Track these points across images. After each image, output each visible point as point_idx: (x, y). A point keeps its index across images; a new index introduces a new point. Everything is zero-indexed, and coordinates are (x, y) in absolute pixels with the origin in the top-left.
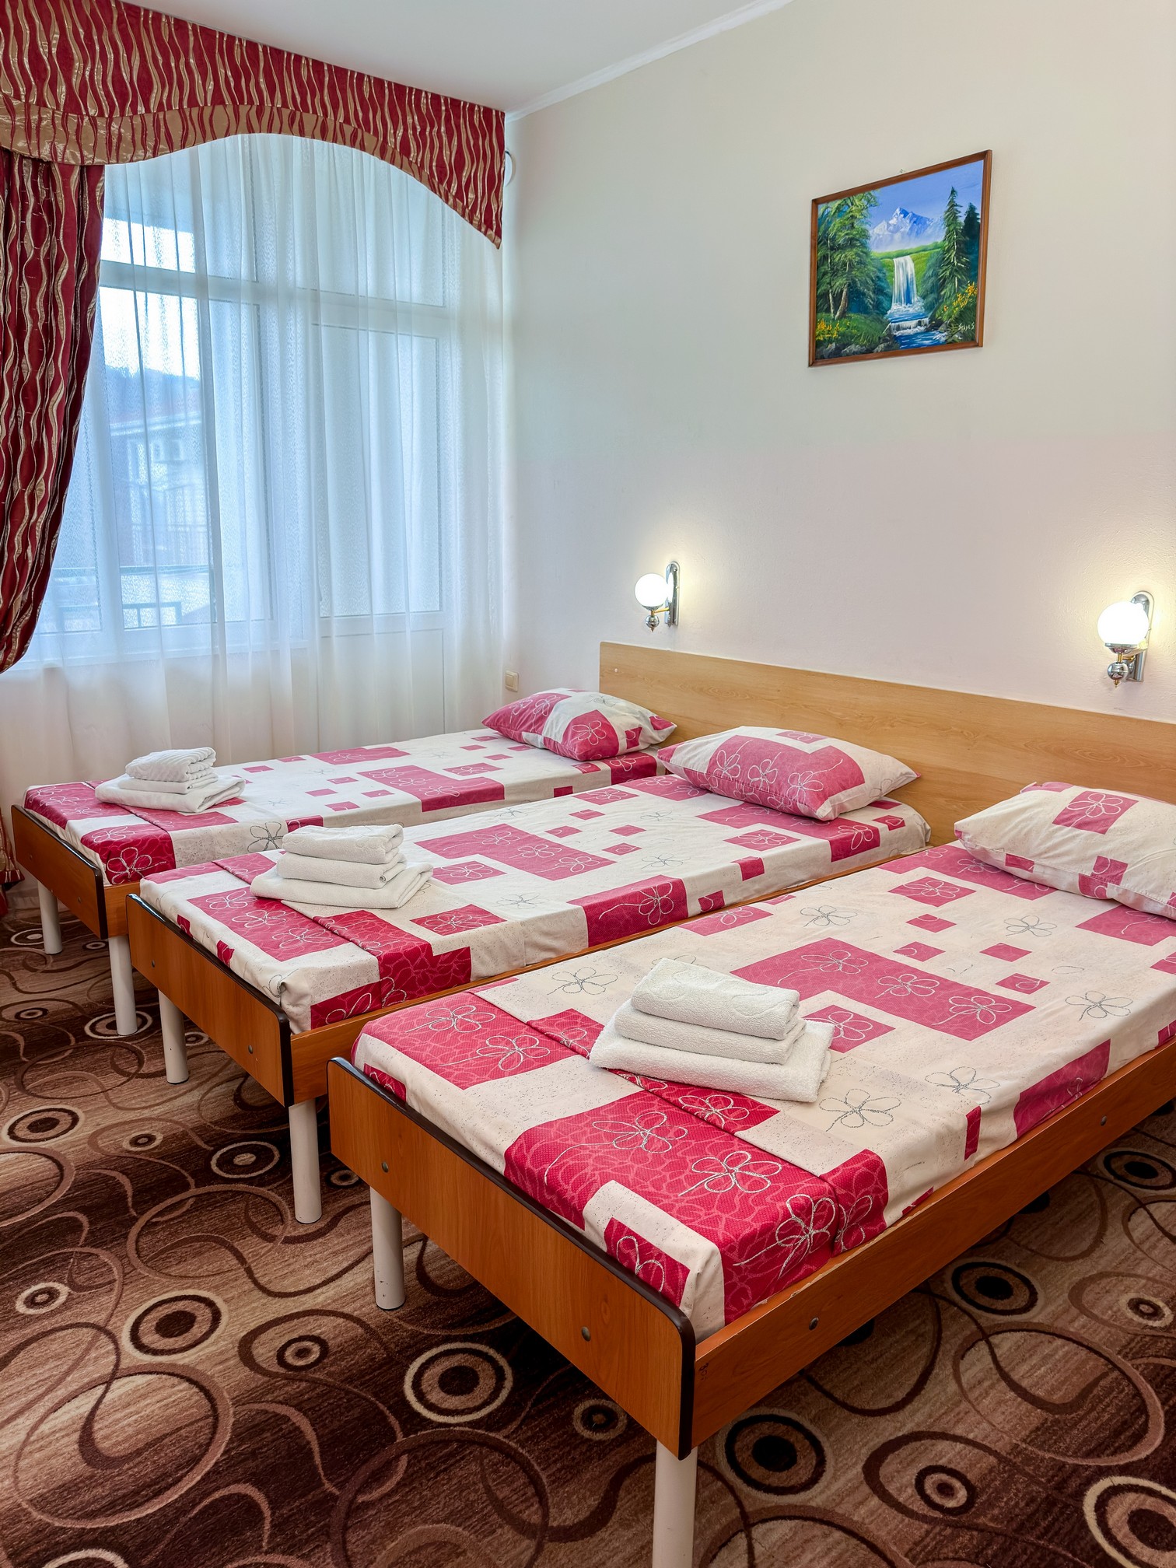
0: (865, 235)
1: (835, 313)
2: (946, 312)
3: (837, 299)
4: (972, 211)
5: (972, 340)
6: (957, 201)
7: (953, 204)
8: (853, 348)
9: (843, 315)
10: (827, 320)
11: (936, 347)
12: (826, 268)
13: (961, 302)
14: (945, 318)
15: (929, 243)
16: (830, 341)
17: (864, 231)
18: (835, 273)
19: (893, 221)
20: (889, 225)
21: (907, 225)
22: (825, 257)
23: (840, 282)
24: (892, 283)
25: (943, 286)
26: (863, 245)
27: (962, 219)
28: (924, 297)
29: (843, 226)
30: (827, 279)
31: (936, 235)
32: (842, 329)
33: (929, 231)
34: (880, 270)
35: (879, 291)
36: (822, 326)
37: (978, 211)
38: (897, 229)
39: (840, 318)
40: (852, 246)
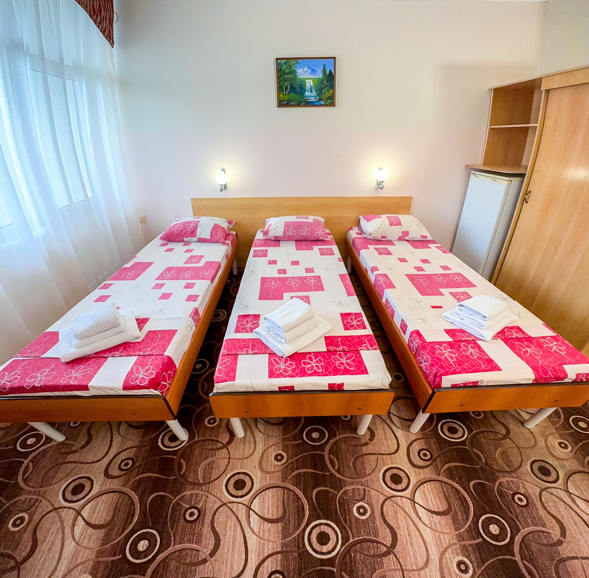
0: (295, 71)
1: (286, 92)
2: (323, 96)
3: (286, 88)
4: (330, 71)
5: (333, 104)
6: (326, 68)
7: (324, 68)
8: (293, 103)
9: (289, 93)
10: (283, 95)
11: (321, 105)
12: (282, 78)
13: (328, 94)
14: (323, 98)
15: (317, 77)
16: (284, 100)
17: (295, 70)
18: (285, 80)
19: (305, 69)
20: (303, 70)
21: (310, 71)
22: (281, 76)
23: (287, 84)
24: (306, 86)
25: (322, 89)
26: (295, 74)
27: (328, 73)
28: (316, 91)
29: (287, 68)
30: (282, 82)
31: (320, 75)
32: (289, 98)
33: (317, 74)
34: (301, 82)
35: (301, 88)
36: (281, 96)
37: (333, 71)
38: (306, 72)
39: (287, 94)
40: (291, 74)
